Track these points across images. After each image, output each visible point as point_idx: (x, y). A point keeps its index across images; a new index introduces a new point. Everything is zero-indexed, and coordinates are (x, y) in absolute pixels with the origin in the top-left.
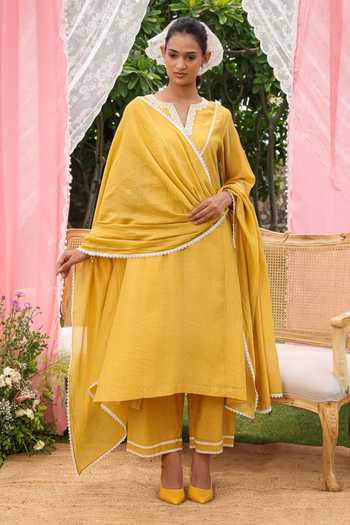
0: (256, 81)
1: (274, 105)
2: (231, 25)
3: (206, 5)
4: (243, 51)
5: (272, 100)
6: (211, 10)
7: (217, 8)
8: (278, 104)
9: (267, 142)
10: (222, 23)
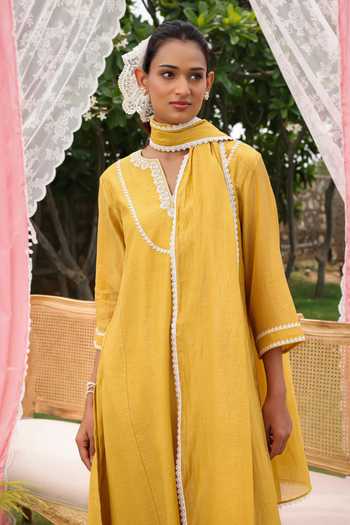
0: (272, 106)
1: (291, 132)
2: (244, 45)
3: (216, 23)
4: (259, 74)
5: (289, 128)
6: (221, 29)
7: (228, 27)
8: (295, 132)
9: (287, 165)
10: (233, 42)
